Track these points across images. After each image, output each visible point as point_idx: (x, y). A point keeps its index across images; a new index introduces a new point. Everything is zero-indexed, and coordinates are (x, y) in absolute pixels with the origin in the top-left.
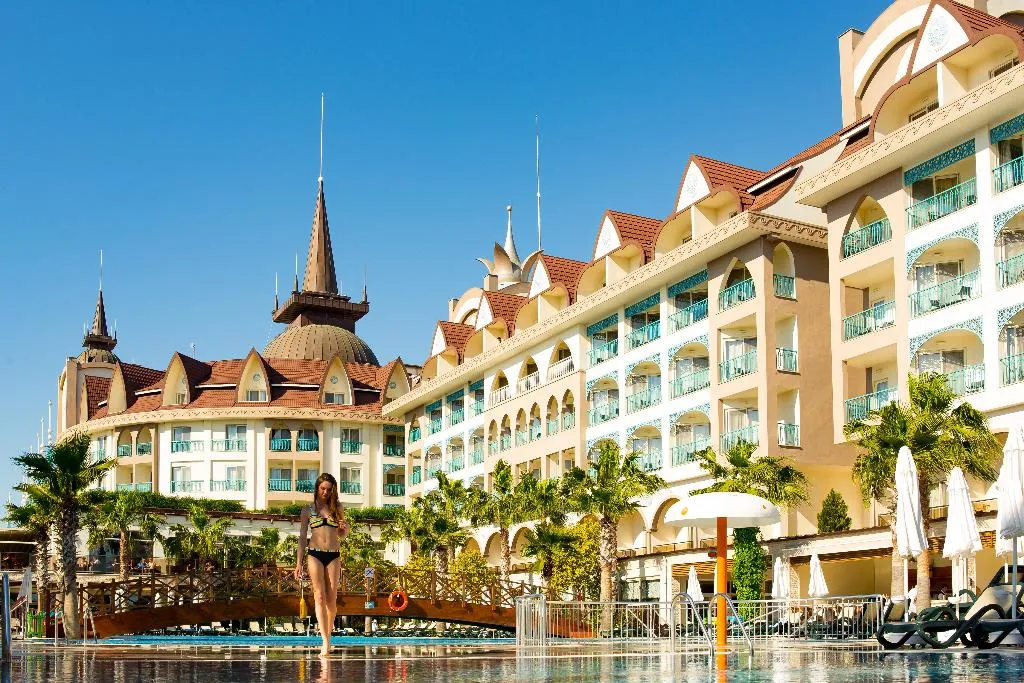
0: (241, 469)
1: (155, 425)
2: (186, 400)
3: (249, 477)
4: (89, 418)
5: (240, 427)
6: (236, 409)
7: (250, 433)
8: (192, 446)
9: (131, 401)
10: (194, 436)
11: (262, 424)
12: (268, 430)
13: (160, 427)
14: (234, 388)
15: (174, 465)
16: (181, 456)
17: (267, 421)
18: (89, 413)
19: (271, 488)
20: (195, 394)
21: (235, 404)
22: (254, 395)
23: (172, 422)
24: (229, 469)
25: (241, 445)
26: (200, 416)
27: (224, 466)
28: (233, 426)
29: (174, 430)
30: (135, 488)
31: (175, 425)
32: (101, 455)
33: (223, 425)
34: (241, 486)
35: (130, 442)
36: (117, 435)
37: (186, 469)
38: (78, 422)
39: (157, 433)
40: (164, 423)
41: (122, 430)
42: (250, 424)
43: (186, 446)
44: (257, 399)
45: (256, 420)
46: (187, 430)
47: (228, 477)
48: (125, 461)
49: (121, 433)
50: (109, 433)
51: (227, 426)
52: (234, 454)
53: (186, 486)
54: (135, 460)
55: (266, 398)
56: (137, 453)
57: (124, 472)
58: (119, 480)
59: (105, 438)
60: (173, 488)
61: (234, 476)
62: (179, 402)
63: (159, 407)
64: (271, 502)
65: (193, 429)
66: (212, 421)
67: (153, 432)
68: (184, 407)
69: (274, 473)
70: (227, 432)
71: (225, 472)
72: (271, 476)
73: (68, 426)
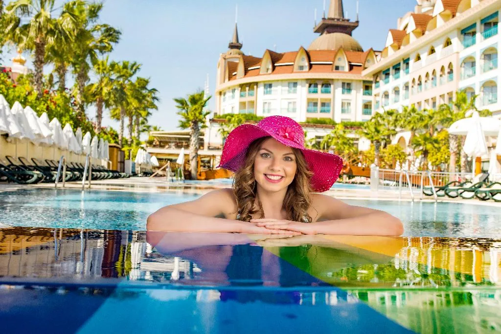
0: (295, 103)
1: (256, 84)
2: (270, 71)
3: (298, 107)
4: (229, 80)
5: (295, 83)
6: (293, 74)
7: (299, 87)
8: (272, 92)
9: (246, 72)
10: (273, 88)
11: (304, 82)
12: (307, 85)
13: (259, 85)
14: (292, 65)
15: (264, 101)
16: (268, 97)
17: (307, 80)
18: (229, 77)
19: (308, 111)
20: (274, 68)
21: (292, 72)
22: (301, 68)
23: (264, 82)
24: (289, 103)
25: (295, 92)
26: (276, 79)
27: (286, 102)
28: (291, 83)
29: (265, 85)
30: (247, 111)
31: (266, 83)
32: (233, 97)
33: (286, 83)
34: (294, 110)
35: (245, 91)
36: (240, 89)
37: (269, 103)
38: (224, 82)
39: (257, 87)
40: (260, 82)
41: (242, 86)
42: (299, 82)
43: (270, 92)
44: (303, 69)
45: (302, 79)
46: (270, 86)
47: (288, 106)
48: (243, 100)
49: (241, 88)
50: (236, 88)
51: (289, 83)
52: (292, 96)
53: (269, 111)
54: (247, 99)
55: (307, 69)
56: (249, 95)
57: (243, 104)
58: (240, 108)
59: (235, 90)
60: (264, 111)
61: (291, 106)
62: (267, 72)
63: (258, 75)
64: (308, 118)
65: (273, 85)
66: (282, 80)
67: (255, 87)
68: (270, 74)
69: (310, 104)
70: (289, 87)
71: (287, 104)
72: (308, 105)
73: (221, 83)
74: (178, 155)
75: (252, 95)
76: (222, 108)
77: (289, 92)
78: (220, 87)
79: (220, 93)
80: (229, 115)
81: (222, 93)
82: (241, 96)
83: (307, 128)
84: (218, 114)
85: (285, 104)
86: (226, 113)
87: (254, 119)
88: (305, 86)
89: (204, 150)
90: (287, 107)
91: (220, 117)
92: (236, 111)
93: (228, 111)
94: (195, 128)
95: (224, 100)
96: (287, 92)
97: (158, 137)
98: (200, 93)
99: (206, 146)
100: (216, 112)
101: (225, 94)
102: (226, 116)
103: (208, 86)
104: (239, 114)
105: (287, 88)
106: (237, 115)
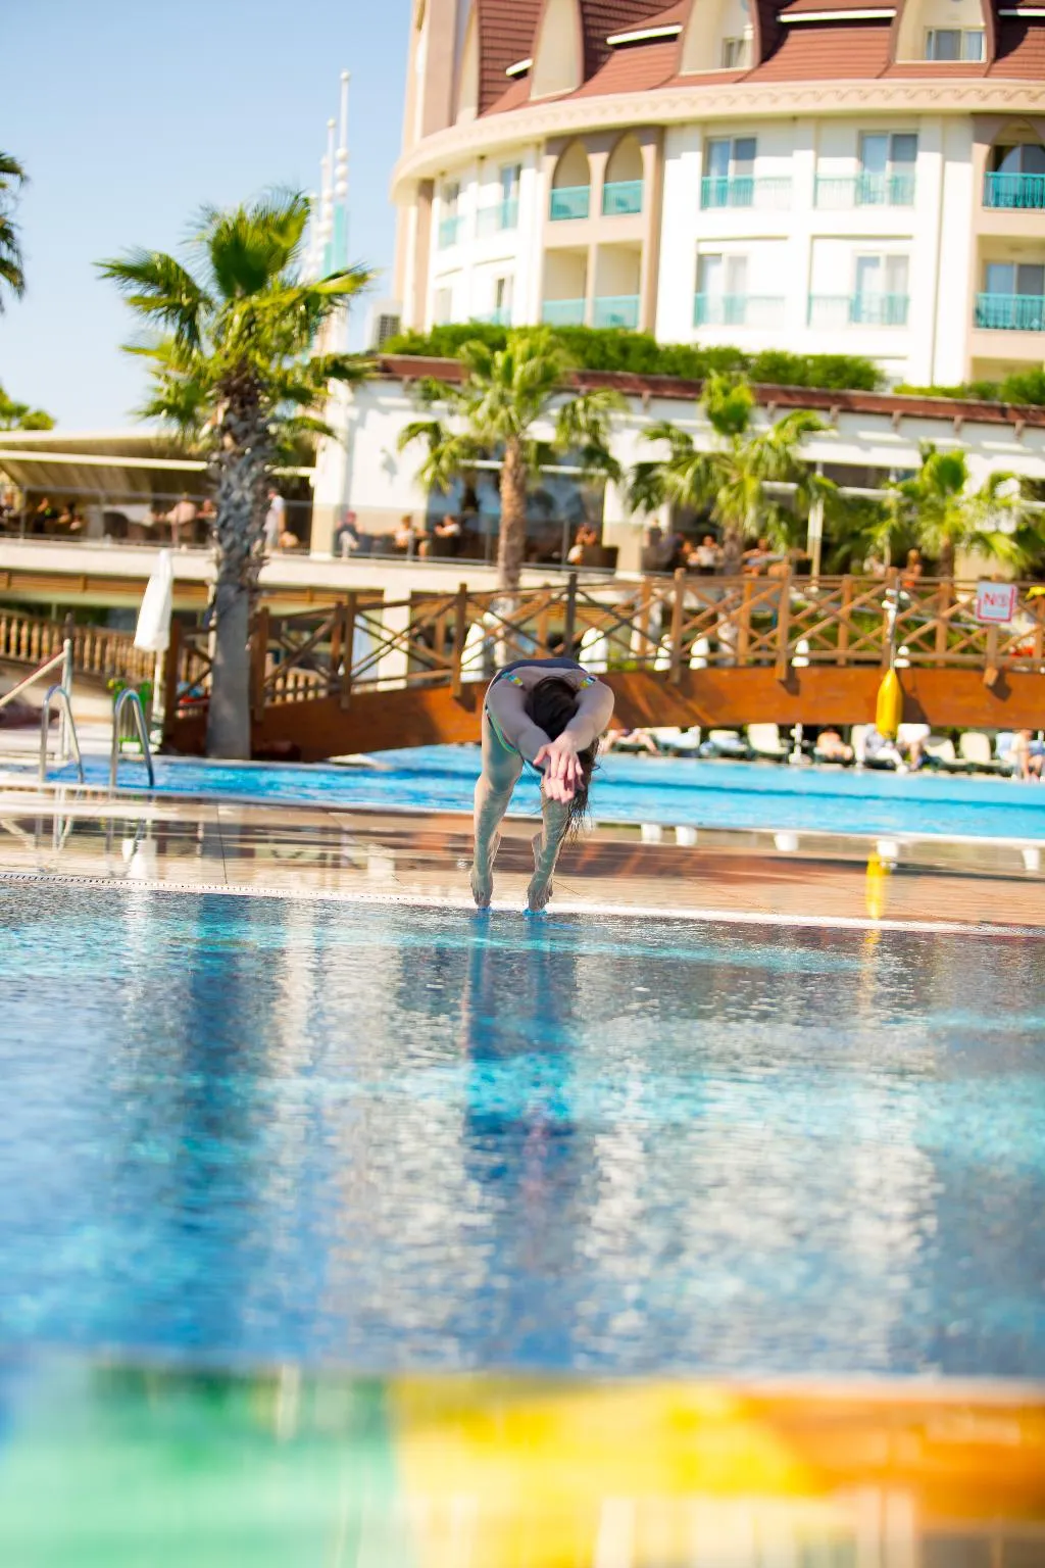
0: (898, 262)
1: (656, 133)
2: (748, 59)
3: (918, 284)
4: (483, 108)
5: (902, 140)
6: (888, 84)
7: (927, 162)
8: (758, 194)
9: (593, 59)
10: (763, 165)
11: (965, 131)
12: (982, 151)
13: (672, 139)
14: (886, 22)
15: (705, 248)
16: (726, 220)
17: (981, 119)
18: (482, 93)
19: (981, 318)
20: (772, 39)
21: (887, 69)
22: (944, 42)
23: (705, 123)
24: (865, 263)
25: (900, 193)
26: (786, 106)
27: (847, 252)
28: (880, 135)
29: (709, 148)
30: (591, 312)
31: (713, 132)
32: (507, 217)
33: (850, 134)
34: (895, 311)
35: (586, 178)
36: (550, 161)
37: (738, 262)
38: (452, 122)
39: (661, 156)
40: (683, 125)
41: (566, 147)
42: (929, 131)
43: (743, 191)
44: (955, 55)
45: (947, 117)
46: (746, 149)
47: (859, 285)
48: (570, 234)
49: (562, 155)
50: (528, 156)
51: (862, 137)
52: (881, 217)
53: (733, 310)
54: (595, 230)
55: (979, 50)
56: (604, 211)
57: (566, 265)
58: (548, 290)
59: (519, 169)
60: (699, 315)
61: (876, 282)
62: (728, 63)
63: (669, 80)
64: (978, 364)
65: (761, 146)
66: (821, 119)
67: (648, 152)
68: (742, 78)
69: (997, 275)
70: (861, 156)
71: (848, 268)
72: (985, 280)
73: (428, 131)
74: (140, 583)
75: (627, 207)
76: (433, 284)
77: (864, 193)
78: (426, 152)
79: (426, 188)
80: (475, 332)
81: (438, 188)
82: (558, 211)
83: (971, 430)
84: (407, 323)
85: (836, 270)
86: (460, 317)
87: (637, 361)
88: (966, 157)
89: (315, 555)
90: (846, 287)
91: (416, 347)
92: (524, 311)
93: (469, 307)
94: (240, 428)
95: (450, 227)
96: (849, 191)
97: (22, 464)
98: (281, 206)
99: (322, 528)
100: (390, 312)
101: (453, 193)
102: (458, 336)
103: (341, 152)
104: (540, 328)
105: (849, 165)
106: (524, 332)
